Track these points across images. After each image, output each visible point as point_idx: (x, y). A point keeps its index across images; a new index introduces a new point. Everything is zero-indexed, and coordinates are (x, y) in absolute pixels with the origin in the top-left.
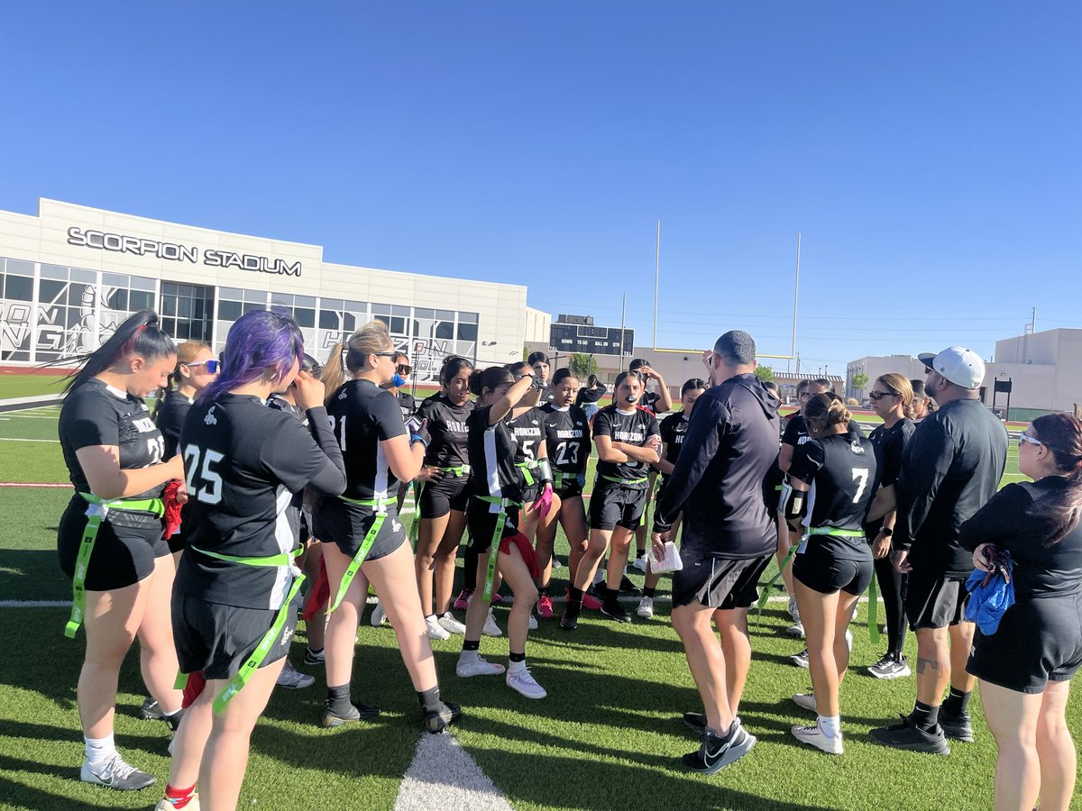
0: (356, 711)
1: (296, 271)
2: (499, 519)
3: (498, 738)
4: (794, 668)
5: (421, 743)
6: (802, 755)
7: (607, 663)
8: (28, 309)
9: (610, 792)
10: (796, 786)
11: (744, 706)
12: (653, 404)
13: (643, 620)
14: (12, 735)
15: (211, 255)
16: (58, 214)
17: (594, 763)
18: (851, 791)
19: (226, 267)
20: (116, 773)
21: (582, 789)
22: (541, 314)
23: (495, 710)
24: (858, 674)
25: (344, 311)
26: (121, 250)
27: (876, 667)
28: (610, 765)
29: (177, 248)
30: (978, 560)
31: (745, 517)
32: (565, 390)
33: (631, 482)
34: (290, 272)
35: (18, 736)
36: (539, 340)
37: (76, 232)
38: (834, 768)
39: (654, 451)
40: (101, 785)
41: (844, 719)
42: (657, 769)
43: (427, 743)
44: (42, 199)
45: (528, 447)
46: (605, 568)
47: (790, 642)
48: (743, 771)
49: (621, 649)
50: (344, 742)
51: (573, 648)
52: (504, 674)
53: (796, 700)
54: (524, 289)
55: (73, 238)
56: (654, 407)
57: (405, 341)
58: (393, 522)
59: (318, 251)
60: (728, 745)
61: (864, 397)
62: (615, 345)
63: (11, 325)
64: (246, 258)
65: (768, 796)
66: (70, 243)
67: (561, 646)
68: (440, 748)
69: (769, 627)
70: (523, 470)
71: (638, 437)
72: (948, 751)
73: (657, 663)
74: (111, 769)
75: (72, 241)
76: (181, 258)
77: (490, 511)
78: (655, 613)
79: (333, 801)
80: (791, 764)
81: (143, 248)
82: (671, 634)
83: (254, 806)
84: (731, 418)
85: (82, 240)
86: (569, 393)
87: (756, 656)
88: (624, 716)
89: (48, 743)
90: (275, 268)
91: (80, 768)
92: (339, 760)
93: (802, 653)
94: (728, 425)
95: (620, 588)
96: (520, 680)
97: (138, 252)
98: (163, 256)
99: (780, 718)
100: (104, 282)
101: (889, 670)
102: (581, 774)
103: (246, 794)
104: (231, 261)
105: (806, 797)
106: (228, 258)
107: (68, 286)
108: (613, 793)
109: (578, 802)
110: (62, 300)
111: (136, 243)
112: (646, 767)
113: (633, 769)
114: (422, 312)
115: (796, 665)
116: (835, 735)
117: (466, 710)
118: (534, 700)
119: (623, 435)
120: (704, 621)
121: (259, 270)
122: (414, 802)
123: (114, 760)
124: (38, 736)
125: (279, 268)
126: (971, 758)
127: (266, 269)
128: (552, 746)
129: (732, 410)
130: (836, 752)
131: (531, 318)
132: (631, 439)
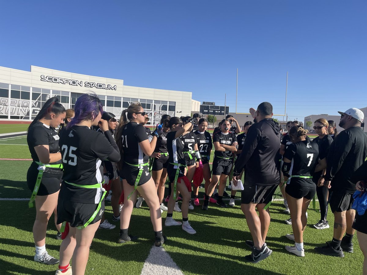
0: (129, 238)
1: (115, 88)
2: (177, 171)
3: (179, 248)
4: (286, 225)
5: (152, 250)
6: (289, 257)
7: (218, 222)
8: (28, 102)
9: (218, 269)
10: (287, 268)
11: (268, 238)
12: (234, 131)
13: (231, 207)
14: (12, 244)
15: (87, 83)
16: (37, 71)
17: (212, 258)
18: (307, 270)
19: (92, 87)
20: (46, 259)
21: (208, 267)
22: (197, 102)
23: (178, 238)
24: (310, 227)
25: (131, 102)
26: (58, 83)
27: (317, 225)
28: (219, 259)
29: (76, 82)
30: (358, 187)
31: (268, 170)
32: (203, 126)
33: (227, 158)
34: (113, 89)
35: (14, 245)
36: (196, 110)
37: (43, 77)
38: (301, 262)
39: (235, 147)
40: (41, 263)
41: (305, 244)
42: (235, 261)
43: (154, 249)
44: (32, 66)
45: (190, 146)
46: (218, 189)
47: (284, 215)
48: (267, 262)
49: (223, 217)
50: (125, 248)
51: (206, 216)
52: (181, 225)
53: (287, 236)
54: (191, 93)
55: (42, 79)
56: (235, 132)
57: (151, 111)
58: (146, 172)
59: (122, 81)
60: (262, 253)
61: (311, 129)
62: (222, 112)
63: (23, 108)
64: (98, 84)
65: (277, 272)
66: (41, 80)
67: (202, 216)
68: (158, 251)
69: (277, 210)
70: (189, 154)
71: (229, 142)
72: (344, 256)
73: (236, 222)
74: (44, 257)
75: (42, 80)
76: (77, 85)
77: (174, 168)
78: (235, 204)
79: (120, 269)
80: (285, 260)
81: (65, 82)
82: (241, 212)
83: (93, 271)
84: (262, 134)
85: (45, 79)
86: (204, 127)
87: (272, 220)
88: (224, 241)
89: (24, 248)
90: (108, 88)
91: (34, 256)
92: (123, 255)
93: (289, 220)
94: (261, 137)
95: (223, 196)
96: (187, 228)
97: (63, 83)
98: (71, 84)
99: (281, 243)
100: (53, 93)
101: (321, 226)
102: (208, 262)
103: (90, 266)
104: (93, 86)
105: (291, 272)
106: (92, 85)
107: (41, 95)
108: (220, 269)
109: (206, 272)
110: (39, 99)
111: (63, 80)
112: (232, 260)
113: (227, 261)
114: (156, 102)
115: (287, 224)
116: (302, 250)
117: (168, 238)
118: (192, 235)
119: (224, 142)
120: (253, 208)
121: (103, 88)
122: (149, 271)
123: (45, 254)
124: (21, 245)
125: (109, 88)
126: (352, 258)
127: (105, 88)
128: (198, 251)
129: (262, 132)
130: (302, 256)
131: (193, 103)
132: (227, 143)
